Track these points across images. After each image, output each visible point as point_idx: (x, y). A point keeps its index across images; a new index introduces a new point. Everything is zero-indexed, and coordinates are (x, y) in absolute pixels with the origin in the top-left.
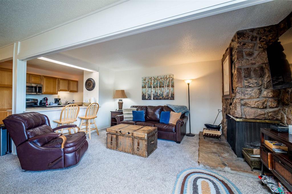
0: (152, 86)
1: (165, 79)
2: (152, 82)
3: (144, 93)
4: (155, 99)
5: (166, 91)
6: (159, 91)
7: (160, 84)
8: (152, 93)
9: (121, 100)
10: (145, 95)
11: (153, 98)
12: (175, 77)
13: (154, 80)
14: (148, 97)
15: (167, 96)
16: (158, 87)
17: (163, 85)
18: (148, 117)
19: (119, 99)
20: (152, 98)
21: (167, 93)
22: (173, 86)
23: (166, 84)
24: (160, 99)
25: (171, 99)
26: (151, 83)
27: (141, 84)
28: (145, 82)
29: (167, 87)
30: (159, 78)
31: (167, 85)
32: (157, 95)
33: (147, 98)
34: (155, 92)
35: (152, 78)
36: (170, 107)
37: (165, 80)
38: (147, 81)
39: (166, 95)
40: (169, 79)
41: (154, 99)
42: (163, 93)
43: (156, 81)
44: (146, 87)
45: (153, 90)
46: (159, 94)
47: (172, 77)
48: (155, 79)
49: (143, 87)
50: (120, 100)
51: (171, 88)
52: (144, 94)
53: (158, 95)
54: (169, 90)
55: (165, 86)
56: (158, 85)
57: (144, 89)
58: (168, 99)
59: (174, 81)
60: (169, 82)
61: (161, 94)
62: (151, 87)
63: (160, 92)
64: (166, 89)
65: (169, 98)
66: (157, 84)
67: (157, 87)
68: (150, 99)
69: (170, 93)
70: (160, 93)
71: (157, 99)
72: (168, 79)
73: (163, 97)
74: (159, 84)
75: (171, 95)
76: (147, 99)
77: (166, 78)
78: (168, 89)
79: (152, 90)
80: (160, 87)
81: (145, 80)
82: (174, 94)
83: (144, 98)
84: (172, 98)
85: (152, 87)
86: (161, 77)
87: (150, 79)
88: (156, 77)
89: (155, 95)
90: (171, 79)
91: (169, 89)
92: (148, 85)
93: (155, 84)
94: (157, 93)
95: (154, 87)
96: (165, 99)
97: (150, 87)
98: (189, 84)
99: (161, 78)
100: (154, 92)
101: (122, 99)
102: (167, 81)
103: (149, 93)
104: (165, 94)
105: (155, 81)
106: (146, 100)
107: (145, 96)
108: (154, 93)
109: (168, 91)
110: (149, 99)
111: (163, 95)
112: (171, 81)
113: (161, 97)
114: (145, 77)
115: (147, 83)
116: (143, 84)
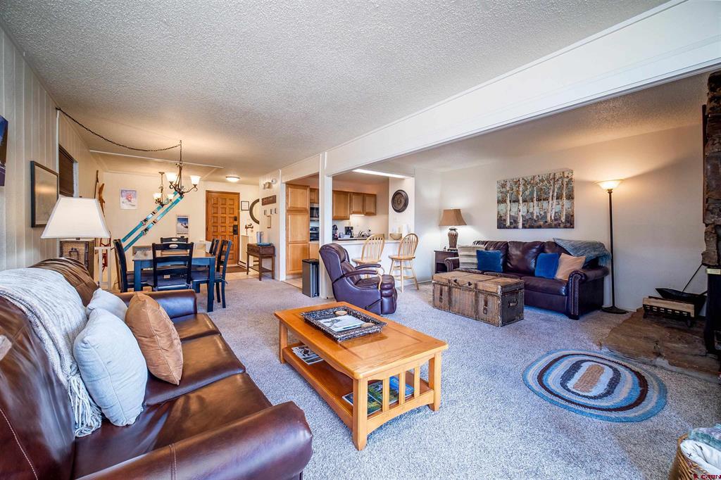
0: (521, 199)
1: (552, 182)
2: (521, 189)
3: (502, 215)
5: (552, 208)
6: (536, 209)
7: (539, 194)
8: (521, 214)
9: (455, 230)
10: (503, 218)
11: (523, 224)
12: (575, 176)
13: (524, 185)
14: (510, 222)
15: (556, 220)
16: (535, 199)
17: (545, 196)
18: (509, 265)
19: (450, 227)
20: (520, 225)
21: (556, 213)
22: (570, 197)
23: (553, 192)
24: (539, 227)
25: (565, 227)
26: (518, 191)
27: (495, 196)
28: (504, 190)
29: (555, 201)
30: (537, 180)
31: (555, 194)
32: (531, 219)
33: (508, 224)
34: (528, 212)
35: (521, 180)
36: (561, 244)
37: (552, 184)
38: (508, 189)
39: (553, 218)
40: (560, 180)
41: (524, 227)
42: (545, 213)
43: (529, 187)
44: (505, 202)
45: (523, 209)
46: (537, 216)
47: (568, 177)
48: (526, 183)
49: (499, 202)
50: (451, 230)
51: (565, 201)
52: (501, 217)
53: (535, 217)
54: (560, 206)
55: (551, 198)
56: (535, 195)
57: (502, 206)
58: (557, 226)
59: (574, 184)
60: (561, 188)
61: (541, 215)
62: (517, 201)
63: (538, 211)
64: (555, 204)
65: (562, 225)
66: (532, 193)
67: (532, 201)
68: (516, 227)
69: (564, 214)
70: (538, 214)
71: (531, 227)
72: (558, 180)
73: (546, 222)
74: (537, 195)
75: (567, 217)
76: (509, 228)
77: (554, 179)
78: (559, 204)
79: (520, 207)
80: (539, 200)
81: (503, 186)
82: (573, 216)
83: (501, 224)
84: (570, 223)
85: (521, 202)
86: (540, 178)
87: (516, 183)
88: (529, 178)
89: (527, 218)
90: (566, 180)
91: (561, 203)
92: (510, 197)
93: (527, 193)
94: (532, 213)
95: (524, 201)
96: (550, 226)
97: (514, 202)
98: (610, 192)
99: (542, 181)
100: (524, 212)
101: (456, 227)
102: (557, 186)
103: (513, 214)
104: (550, 216)
105: (526, 187)
106: (507, 228)
107: (505, 220)
108: (524, 214)
109: (557, 208)
110: (512, 226)
111: (545, 217)
112: (567, 184)
113: (542, 223)
114: (505, 179)
115: (508, 192)
116: (500, 195)
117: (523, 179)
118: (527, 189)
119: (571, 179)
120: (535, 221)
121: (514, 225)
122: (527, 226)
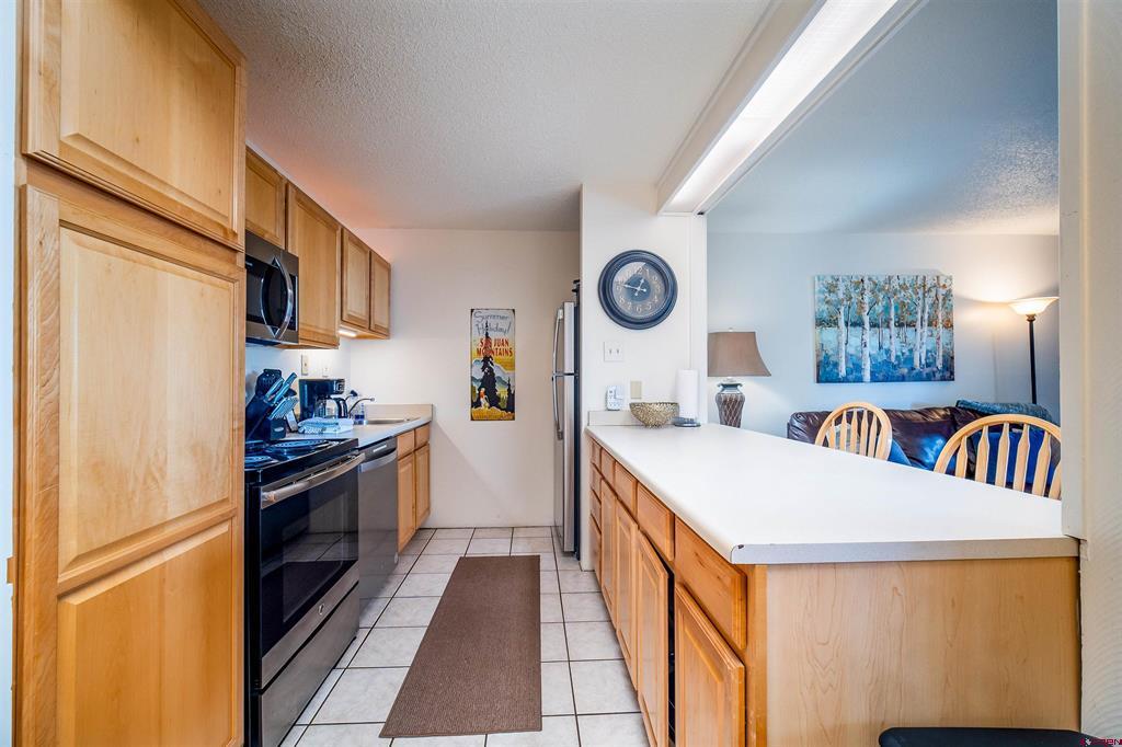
0: (866, 319)
1: (921, 292)
2: (866, 300)
3: (831, 353)
4: (881, 377)
5: (921, 343)
6: (894, 342)
7: (899, 312)
8: (867, 351)
10: (833, 359)
11: (872, 373)
12: (956, 290)
13: (872, 291)
14: (847, 369)
15: (928, 365)
16: (892, 323)
17: (910, 318)
20: (867, 376)
21: (927, 352)
22: (949, 324)
23: (923, 311)
24: (903, 379)
25: (943, 379)
26: (861, 303)
28: (832, 297)
29: (926, 328)
30: (895, 284)
32: (887, 362)
33: (843, 373)
34: (880, 348)
35: (866, 281)
37: (920, 295)
38: (841, 296)
39: (923, 361)
40: (934, 290)
41: (874, 379)
42: (911, 351)
43: (881, 297)
44: (836, 323)
45: (871, 337)
46: (897, 357)
47: (944, 286)
48: (877, 287)
49: (821, 322)
51: (942, 330)
52: (827, 356)
53: (893, 359)
54: (934, 340)
55: (919, 323)
56: (893, 317)
57: (829, 334)
58: (929, 378)
59: (954, 302)
60: (934, 305)
61: (903, 354)
62: (859, 324)
63: (898, 348)
64: (925, 334)
65: (938, 375)
66: (887, 309)
67: (888, 327)
68: (859, 380)
69: (941, 354)
70: (899, 354)
71: (888, 379)
72: (929, 290)
73: (914, 369)
74: (896, 314)
75: (945, 361)
76: (845, 380)
77: (924, 286)
78: (931, 336)
79: (867, 338)
80: (900, 325)
81: (832, 289)
82: (952, 358)
83: (826, 372)
84: (948, 372)
85: (867, 326)
86: (901, 282)
87: (857, 285)
88: (882, 280)
89: (879, 360)
90: (942, 291)
91: (935, 333)
92: (847, 315)
93: (879, 308)
94: (888, 351)
95: (874, 325)
96: (919, 378)
97: (855, 324)
99: (903, 287)
100: (872, 347)
102: (929, 301)
103: (851, 350)
104: (919, 358)
105: (876, 297)
106: (839, 381)
107: (836, 365)
108: (873, 352)
109: (929, 344)
110: (850, 377)
111: (910, 360)
112: (944, 299)
113: (906, 371)
114: (835, 274)
115: (840, 302)
116: (825, 307)
117: (870, 279)
118: (877, 303)
119: (950, 291)
120: (894, 367)
121: (854, 376)
122: (880, 377)
